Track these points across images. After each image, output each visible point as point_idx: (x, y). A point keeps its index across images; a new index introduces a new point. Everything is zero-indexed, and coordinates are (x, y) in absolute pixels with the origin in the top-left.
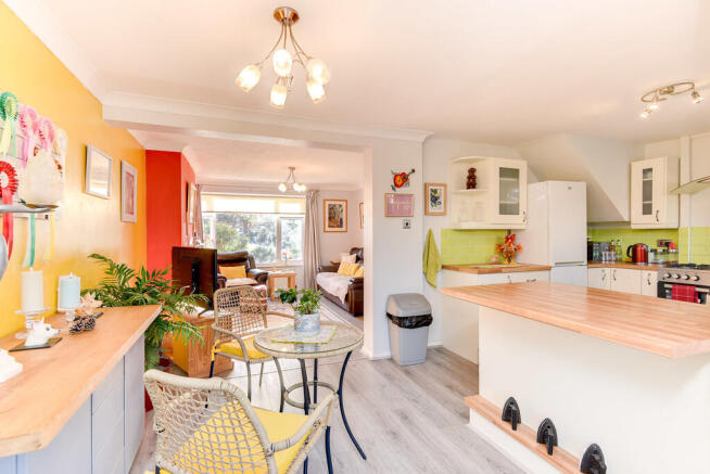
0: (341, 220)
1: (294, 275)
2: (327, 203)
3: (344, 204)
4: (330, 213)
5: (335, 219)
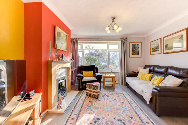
0: (138, 52)
1: (114, 77)
2: (131, 44)
3: (140, 44)
4: (133, 48)
5: (135, 51)
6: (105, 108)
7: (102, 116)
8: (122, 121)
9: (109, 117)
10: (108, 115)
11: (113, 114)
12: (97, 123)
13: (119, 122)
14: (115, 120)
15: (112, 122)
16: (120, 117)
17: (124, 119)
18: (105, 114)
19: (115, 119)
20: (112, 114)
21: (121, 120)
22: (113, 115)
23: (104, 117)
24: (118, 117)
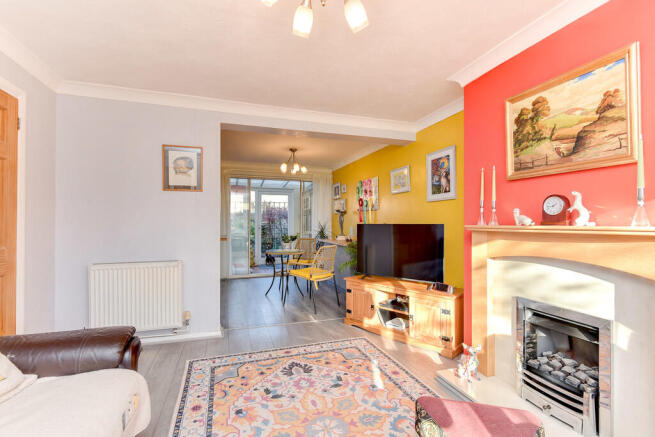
6: (337, 427)
7: (330, 396)
8: (271, 395)
9: (311, 397)
10: (314, 403)
11: (298, 409)
12: (335, 378)
13: (279, 393)
14: (291, 393)
15: (300, 388)
16: (276, 406)
17: (264, 402)
18: (326, 404)
19: (293, 397)
20: (302, 411)
21: (276, 397)
22: (299, 405)
23: (325, 394)
24: (282, 406)
